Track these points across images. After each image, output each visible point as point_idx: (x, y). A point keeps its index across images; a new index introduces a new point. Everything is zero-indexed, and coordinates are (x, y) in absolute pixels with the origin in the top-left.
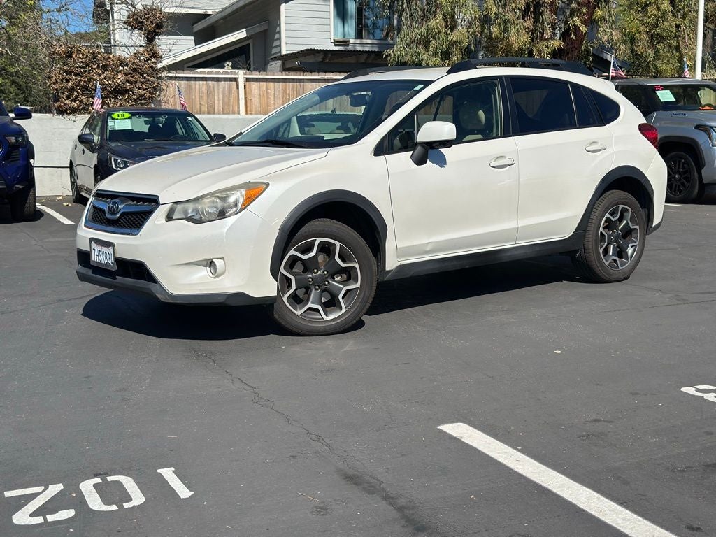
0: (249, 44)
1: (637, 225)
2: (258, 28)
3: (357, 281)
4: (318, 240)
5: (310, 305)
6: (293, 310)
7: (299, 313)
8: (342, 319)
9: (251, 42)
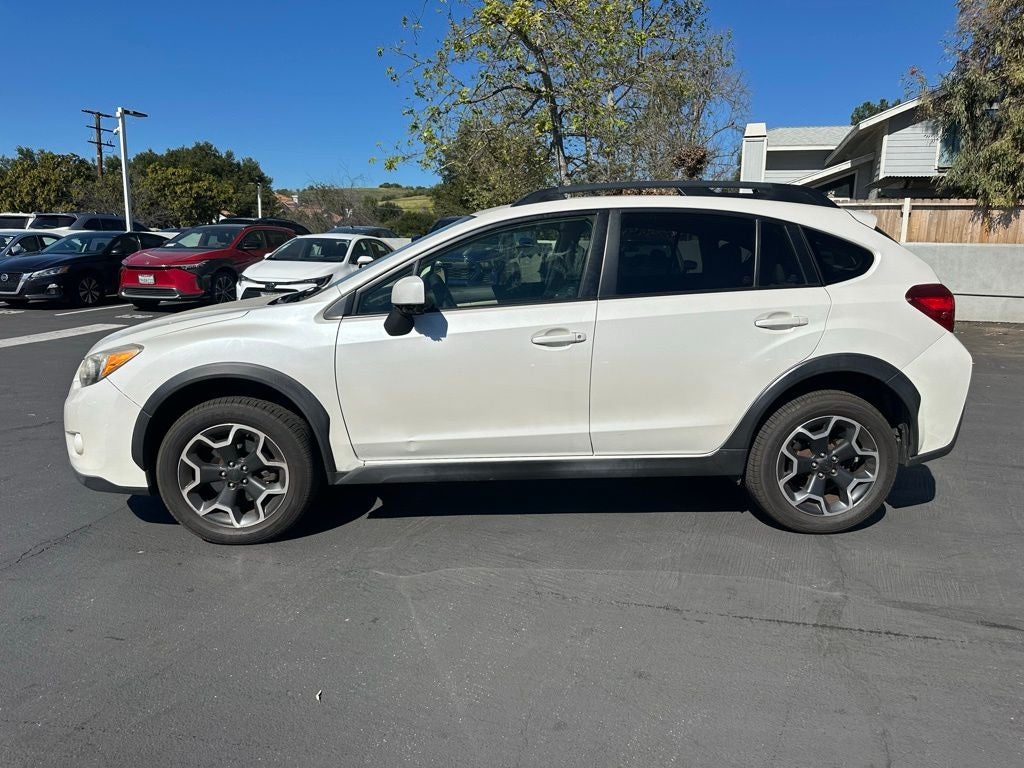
0: (854, 175)
1: (874, 450)
2: (863, 160)
3: (283, 486)
4: (236, 427)
5: (217, 506)
6: (195, 509)
7: (202, 512)
8: (257, 530)
9: (856, 172)
